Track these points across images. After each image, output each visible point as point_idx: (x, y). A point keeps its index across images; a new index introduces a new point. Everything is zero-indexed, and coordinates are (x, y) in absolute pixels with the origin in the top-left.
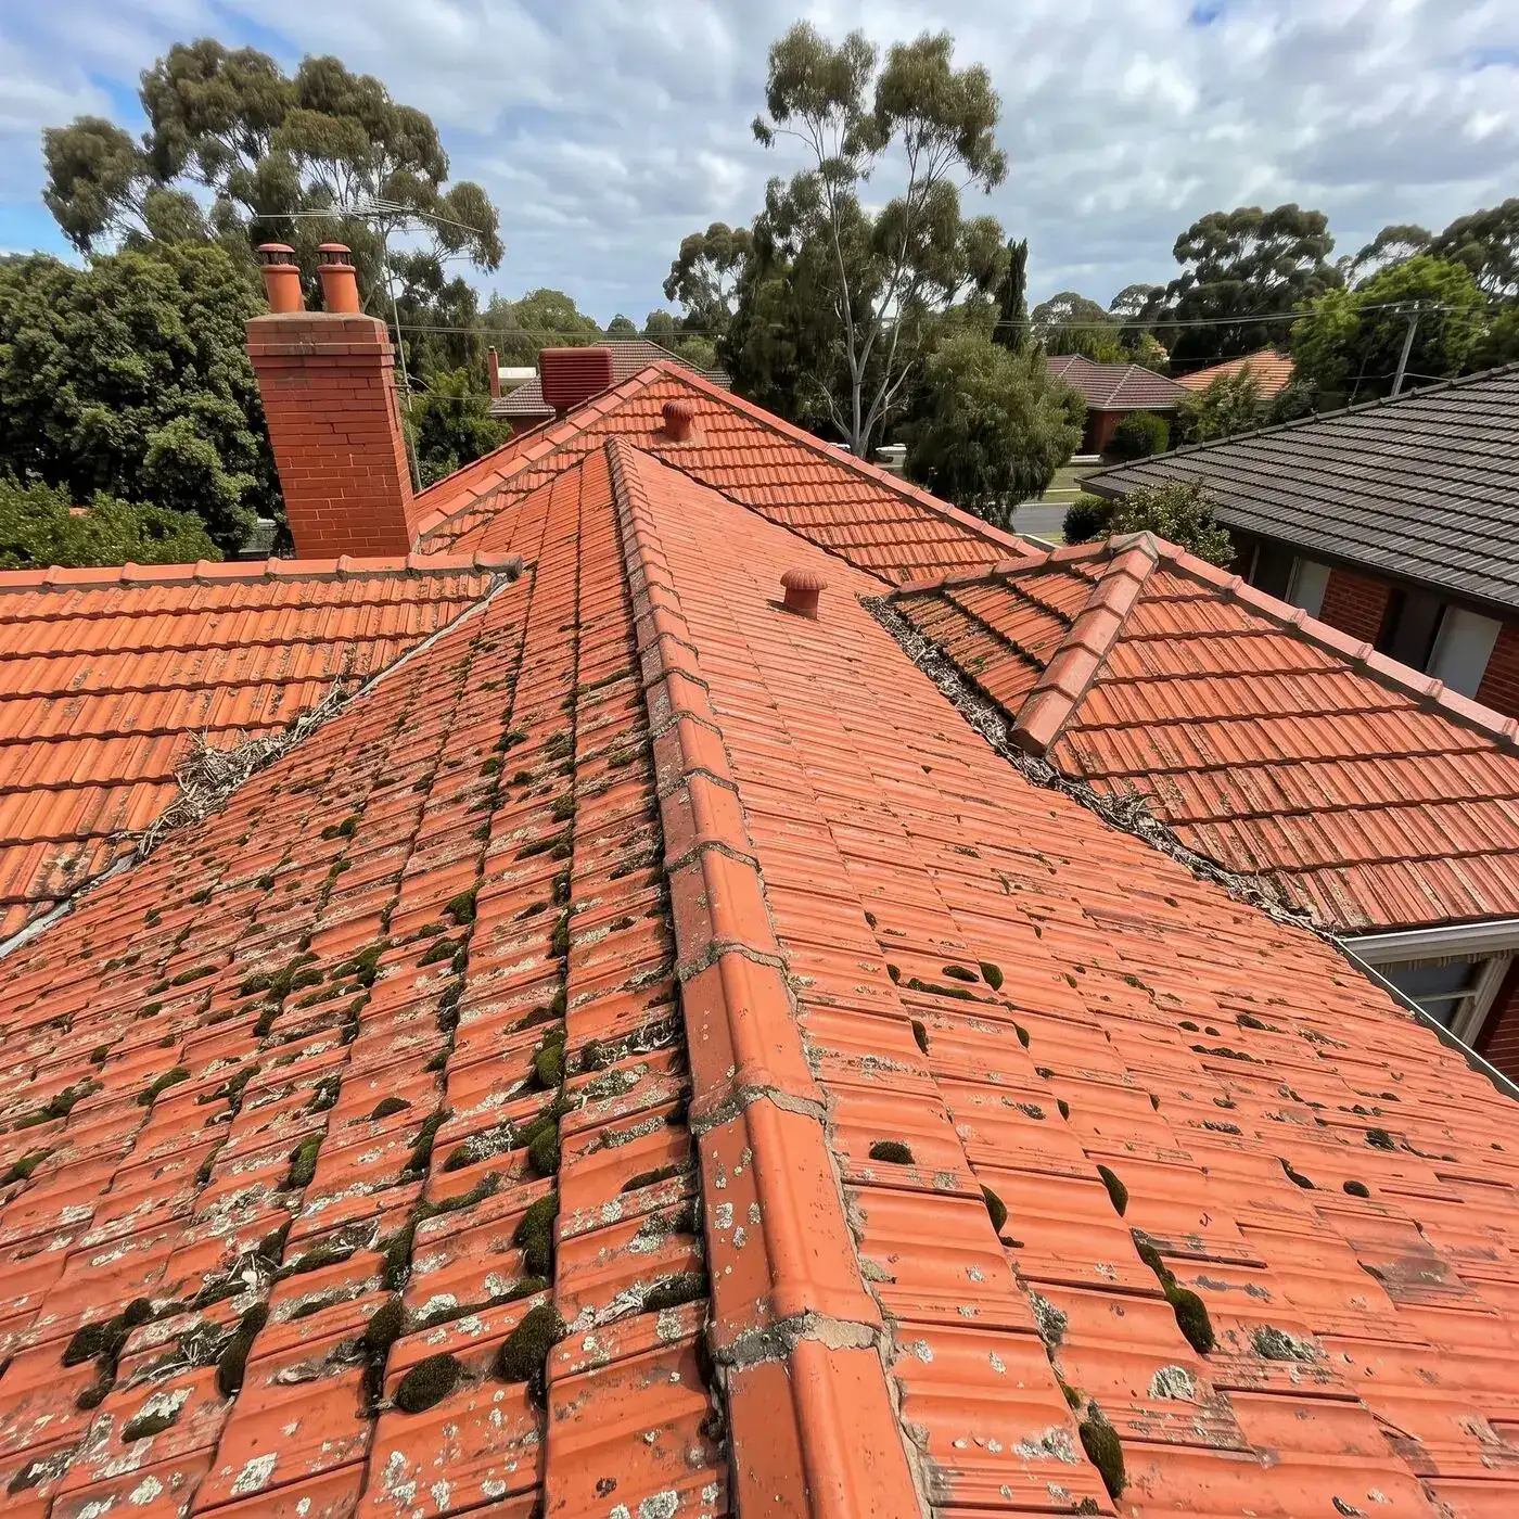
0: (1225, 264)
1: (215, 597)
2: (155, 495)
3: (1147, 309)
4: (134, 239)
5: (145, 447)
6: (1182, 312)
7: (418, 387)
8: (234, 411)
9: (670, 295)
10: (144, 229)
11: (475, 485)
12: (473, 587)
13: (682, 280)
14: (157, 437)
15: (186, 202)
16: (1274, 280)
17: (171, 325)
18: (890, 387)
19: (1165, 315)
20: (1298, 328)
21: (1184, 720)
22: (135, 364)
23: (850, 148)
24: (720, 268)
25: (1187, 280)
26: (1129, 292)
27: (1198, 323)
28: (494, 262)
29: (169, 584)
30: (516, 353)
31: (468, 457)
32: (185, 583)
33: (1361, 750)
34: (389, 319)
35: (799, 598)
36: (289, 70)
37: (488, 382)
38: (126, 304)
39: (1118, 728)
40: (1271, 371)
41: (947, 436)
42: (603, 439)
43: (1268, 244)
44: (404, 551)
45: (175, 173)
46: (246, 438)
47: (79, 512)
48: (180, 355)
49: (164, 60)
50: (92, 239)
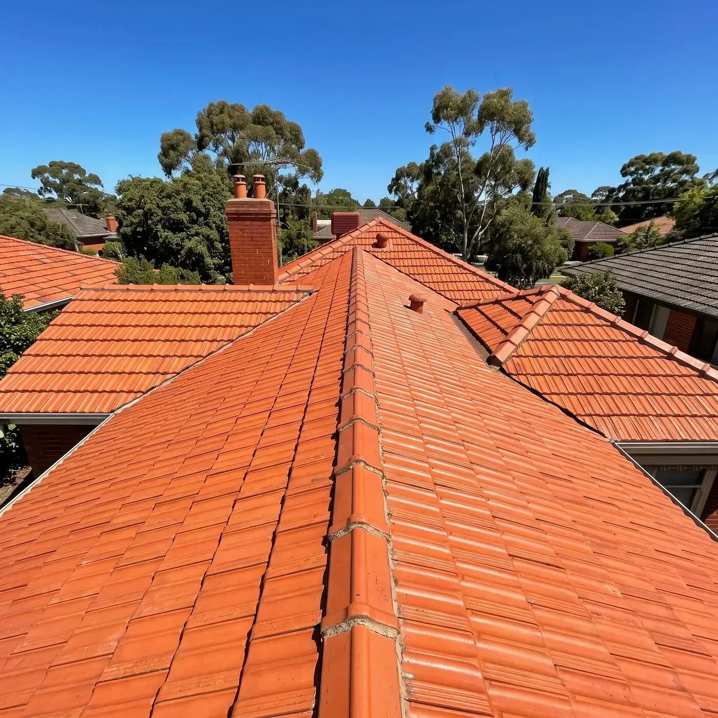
0: (646, 177)
1: (205, 297)
2: (184, 265)
3: (608, 197)
4: (187, 172)
5: (182, 247)
6: (624, 198)
7: (283, 227)
8: (215, 235)
9: (390, 192)
10: (190, 168)
11: (302, 264)
12: (295, 297)
13: (395, 185)
14: (188, 244)
15: (207, 158)
16: (670, 185)
17: (197, 202)
18: (480, 231)
19: (617, 200)
20: (677, 206)
21: (561, 356)
22: (184, 217)
23: (467, 134)
24: (412, 181)
25: (627, 184)
26: (599, 189)
27: (633, 203)
28: (319, 180)
29: (190, 291)
30: (324, 214)
31: (301, 253)
32: (196, 291)
33: (637, 372)
34: (275, 201)
35: (416, 305)
36: (250, 110)
37: (312, 225)
38: (183, 196)
39: (533, 357)
40: (664, 225)
41: (505, 251)
42: (352, 247)
43: (666, 169)
44: (273, 283)
45: (205, 148)
46: (219, 246)
47: (157, 271)
48: (199, 214)
49: (207, 108)
50: (173, 172)
